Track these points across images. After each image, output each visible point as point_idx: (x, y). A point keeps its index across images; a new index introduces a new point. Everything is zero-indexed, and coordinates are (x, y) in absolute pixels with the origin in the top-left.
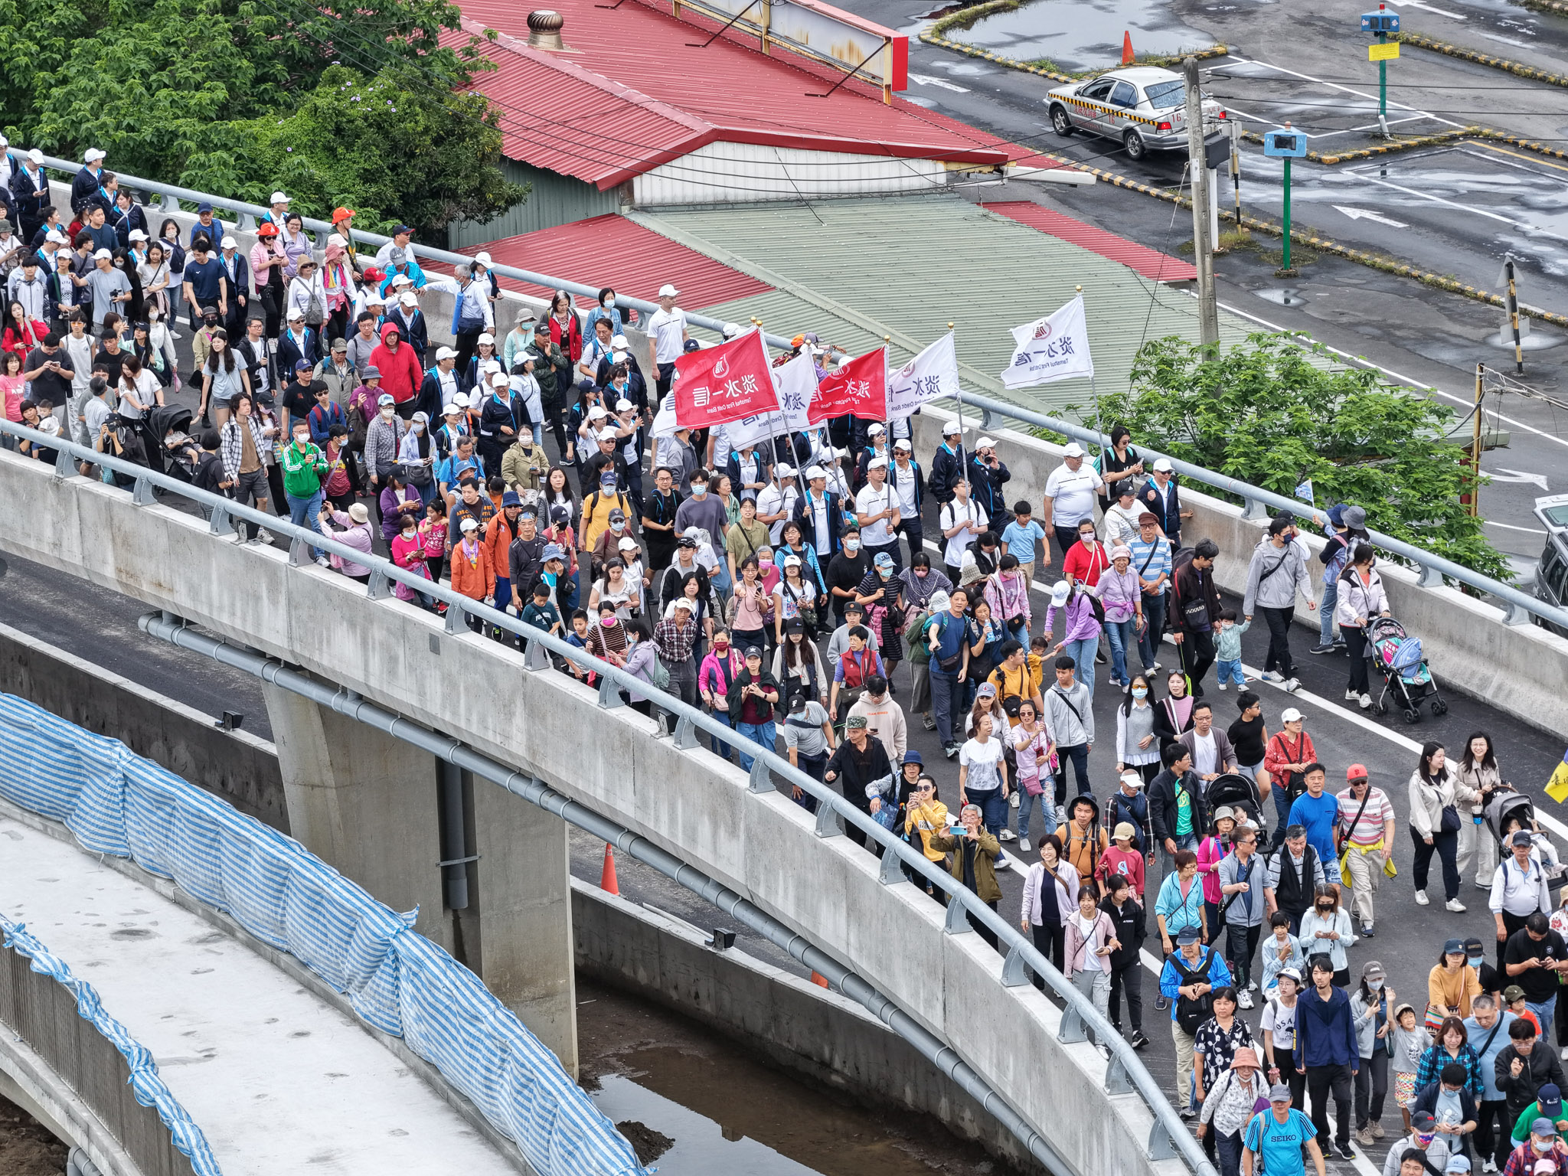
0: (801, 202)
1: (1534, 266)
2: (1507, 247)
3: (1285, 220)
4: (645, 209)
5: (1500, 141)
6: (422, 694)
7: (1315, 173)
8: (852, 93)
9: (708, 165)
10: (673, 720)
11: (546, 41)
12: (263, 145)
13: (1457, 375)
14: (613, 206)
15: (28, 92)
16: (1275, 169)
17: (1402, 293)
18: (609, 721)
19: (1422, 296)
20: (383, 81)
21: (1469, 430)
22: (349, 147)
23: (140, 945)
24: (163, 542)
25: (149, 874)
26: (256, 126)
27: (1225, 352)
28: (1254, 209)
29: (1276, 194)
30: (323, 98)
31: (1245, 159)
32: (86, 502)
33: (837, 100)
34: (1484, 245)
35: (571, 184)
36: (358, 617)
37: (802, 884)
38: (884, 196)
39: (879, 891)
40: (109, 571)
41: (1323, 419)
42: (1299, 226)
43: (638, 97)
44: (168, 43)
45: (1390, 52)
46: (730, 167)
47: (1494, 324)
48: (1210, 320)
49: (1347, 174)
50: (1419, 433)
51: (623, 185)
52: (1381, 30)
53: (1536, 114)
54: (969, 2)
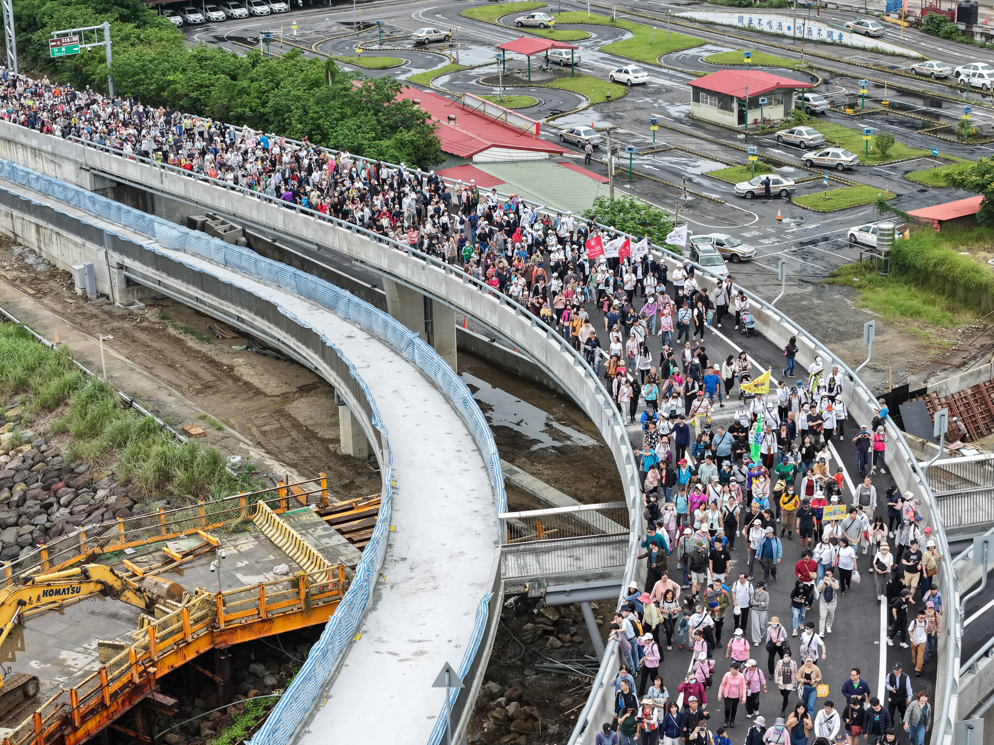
0: (513, 162)
1: (690, 180)
2: (684, 175)
3: (630, 168)
4: (476, 163)
5: (682, 150)
6: (420, 280)
7: (638, 157)
8: (526, 136)
9: (491, 153)
10: (481, 287)
11: (452, 122)
12: (384, 147)
13: (672, 206)
14: (468, 163)
15: (327, 134)
16: (628, 156)
17: (658, 186)
18: (466, 287)
19: (663, 187)
20: (413, 132)
21: (674, 219)
22: (404, 148)
23: (352, 339)
24: (358, 242)
25: (355, 322)
26: (382, 142)
27: (616, 199)
28: (623, 165)
29: (628, 162)
30: (398, 136)
31: (621, 153)
32: (340, 233)
33: (522, 137)
34: (678, 175)
35: (458, 157)
36: (405, 261)
37: (512, 327)
38: (534, 161)
39: (531, 329)
40: (345, 249)
41: (639, 216)
42: (634, 169)
43: (474, 136)
44: (361, 122)
45: (656, 128)
46: (496, 153)
47: (680, 194)
48: (612, 192)
49: (645, 157)
50: (662, 220)
51: (470, 157)
52: (654, 123)
53: (691, 144)
54: (554, 114)
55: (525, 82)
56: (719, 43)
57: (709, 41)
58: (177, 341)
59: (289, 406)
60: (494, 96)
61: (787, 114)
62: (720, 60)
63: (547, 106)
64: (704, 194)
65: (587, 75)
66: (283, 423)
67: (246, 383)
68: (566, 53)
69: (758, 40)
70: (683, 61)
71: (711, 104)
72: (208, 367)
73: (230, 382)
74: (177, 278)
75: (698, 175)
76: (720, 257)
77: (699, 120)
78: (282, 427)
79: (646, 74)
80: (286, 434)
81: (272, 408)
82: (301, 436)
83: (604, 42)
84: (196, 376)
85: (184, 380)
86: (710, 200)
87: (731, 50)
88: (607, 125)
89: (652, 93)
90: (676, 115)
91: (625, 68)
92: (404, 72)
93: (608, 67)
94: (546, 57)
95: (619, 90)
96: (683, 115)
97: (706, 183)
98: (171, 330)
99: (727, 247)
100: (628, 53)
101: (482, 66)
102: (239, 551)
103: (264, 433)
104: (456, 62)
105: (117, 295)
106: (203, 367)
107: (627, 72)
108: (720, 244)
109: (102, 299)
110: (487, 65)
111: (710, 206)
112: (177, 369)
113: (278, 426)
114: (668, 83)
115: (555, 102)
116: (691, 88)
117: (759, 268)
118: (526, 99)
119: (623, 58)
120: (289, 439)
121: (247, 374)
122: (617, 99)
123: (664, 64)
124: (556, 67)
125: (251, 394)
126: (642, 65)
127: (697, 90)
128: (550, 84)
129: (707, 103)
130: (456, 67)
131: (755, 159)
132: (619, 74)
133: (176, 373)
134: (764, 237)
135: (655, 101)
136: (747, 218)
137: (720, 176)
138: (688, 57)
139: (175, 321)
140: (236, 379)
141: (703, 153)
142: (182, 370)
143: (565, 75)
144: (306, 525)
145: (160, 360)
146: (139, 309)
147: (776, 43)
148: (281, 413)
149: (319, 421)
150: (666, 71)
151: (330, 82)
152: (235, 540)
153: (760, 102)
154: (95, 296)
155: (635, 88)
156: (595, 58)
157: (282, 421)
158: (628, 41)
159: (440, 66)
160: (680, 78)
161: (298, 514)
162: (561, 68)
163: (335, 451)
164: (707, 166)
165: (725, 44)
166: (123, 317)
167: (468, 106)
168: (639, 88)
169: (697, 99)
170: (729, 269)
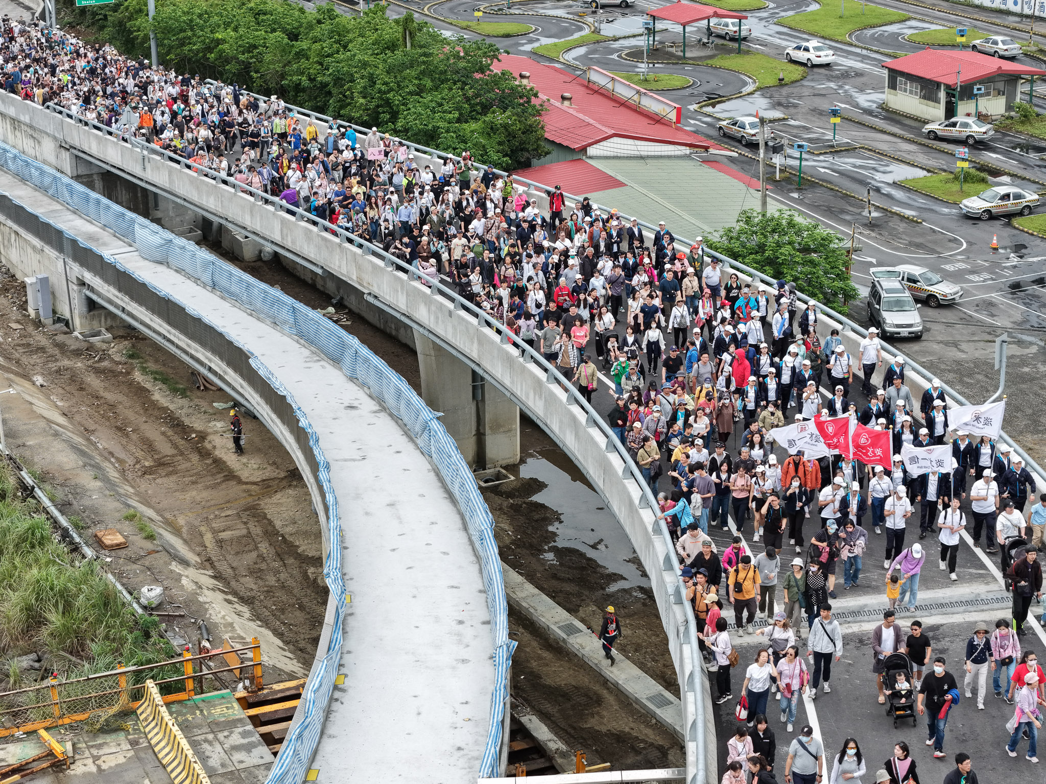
0: (642, 158)
1: (878, 190)
2: (870, 183)
3: (800, 171)
4: (591, 158)
5: (870, 150)
6: (446, 331)
7: (812, 157)
8: (663, 124)
9: (612, 145)
10: (523, 351)
11: (566, 103)
12: (467, 132)
13: (848, 223)
14: (580, 156)
16: (797, 155)
17: (835, 196)
18: (503, 350)
19: (841, 198)
20: (508, 113)
21: (849, 245)
22: (495, 134)
23: (353, 412)
24: (370, 268)
25: (363, 385)
26: (465, 126)
27: (768, 215)
28: (791, 167)
29: (797, 163)
30: (488, 118)
31: (789, 151)
32: (348, 253)
33: (658, 126)
34: (862, 182)
35: (567, 148)
36: (428, 301)
38: (669, 157)
39: (585, 431)
40: (354, 278)
41: (799, 239)
42: (805, 173)
43: (592, 121)
44: (443, 99)
45: (837, 120)
46: (619, 146)
47: (863, 208)
48: (764, 203)
49: (822, 158)
50: (832, 246)
51: (583, 150)
52: (835, 113)
53: (882, 142)
54: (710, 99)
55: (679, 58)
56: (927, 19)
57: (914, 15)
58: (141, 392)
59: (267, 500)
60: (637, 74)
61: (1009, 108)
62: (926, 39)
63: (702, 89)
64: (896, 209)
65: (757, 52)
66: (252, 528)
67: (218, 462)
68: (733, 24)
69: (975, 16)
70: (880, 39)
71: (911, 92)
72: (170, 433)
73: (195, 458)
74: (141, 304)
75: (888, 184)
76: (911, 299)
77: (895, 112)
78: (249, 535)
79: (831, 52)
80: (251, 547)
81: (243, 502)
82: (272, 551)
83: (783, 14)
84: (149, 446)
85: (130, 453)
86: (903, 218)
87: (941, 27)
88: (777, 114)
89: (837, 77)
90: (865, 105)
91: (805, 44)
92: (531, 41)
93: (784, 43)
94: (709, 29)
95: (796, 72)
96: (875, 105)
97: (898, 194)
98: (138, 376)
99: (921, 285)
100: (812, 27)
101: (629, 37)
102: (99, 767)
103: (220, 543)
104: (597, 31)
105: (77, 322)
106: (163, 433)
107: (807, 49)
108: (912, 280)
109: (58, 325)
110: (634, 36)
111: (902, 227)
112: (127, 435)
113: (244, 532)
114: (859, 65)
115: (714, 84)
116: (886, 72)
117: (963, 316)
118: (675, 78)
119: (804, 33)
120: (254, 554)
121: (222, 447)
122: (793, 82)
123: (855, 42)
124: (721, 42)
125: (219, 478)
126: (827, 42)
127: (894, 74)
128: (710, 62)
129: (905, 91)
130: (596, 37)
131: (966, 165)
132: (797, 52)
133: (124, 441)
134: (973, 272)
135: (841, 87)
136: (951, 245)
137: (918, 186)
138: (886, 34)
139: (146, 361)
140: (204, 454)
141: (898, 155)
142: (134, 437)
143: (730, 51)
144: (217, 724)
145: (108, 419)
146: (103, 341)
147: (998, 21)
148: (254, 512)
149: (304, 528)
150: (858, 50)
151: (408, 45)
152: (99, 747)
153: (975, 92)
154: (50, 321)
155: (816, 70)
156: (771, 32)
157: (251, 525)
158: (812, 13)
159: (577, 35)
160: (875, 59)
161: (209, 703)
162: (725, 42)
163: (315, 580)
164: (900, 172)
165: (933, 20)
166: (77, 353)
167: (594, 83)
168: (822, 71)
169: (893, 86)
170: (921, 316)
